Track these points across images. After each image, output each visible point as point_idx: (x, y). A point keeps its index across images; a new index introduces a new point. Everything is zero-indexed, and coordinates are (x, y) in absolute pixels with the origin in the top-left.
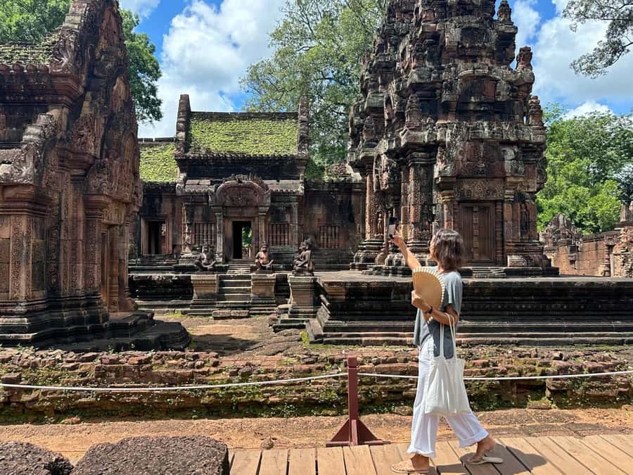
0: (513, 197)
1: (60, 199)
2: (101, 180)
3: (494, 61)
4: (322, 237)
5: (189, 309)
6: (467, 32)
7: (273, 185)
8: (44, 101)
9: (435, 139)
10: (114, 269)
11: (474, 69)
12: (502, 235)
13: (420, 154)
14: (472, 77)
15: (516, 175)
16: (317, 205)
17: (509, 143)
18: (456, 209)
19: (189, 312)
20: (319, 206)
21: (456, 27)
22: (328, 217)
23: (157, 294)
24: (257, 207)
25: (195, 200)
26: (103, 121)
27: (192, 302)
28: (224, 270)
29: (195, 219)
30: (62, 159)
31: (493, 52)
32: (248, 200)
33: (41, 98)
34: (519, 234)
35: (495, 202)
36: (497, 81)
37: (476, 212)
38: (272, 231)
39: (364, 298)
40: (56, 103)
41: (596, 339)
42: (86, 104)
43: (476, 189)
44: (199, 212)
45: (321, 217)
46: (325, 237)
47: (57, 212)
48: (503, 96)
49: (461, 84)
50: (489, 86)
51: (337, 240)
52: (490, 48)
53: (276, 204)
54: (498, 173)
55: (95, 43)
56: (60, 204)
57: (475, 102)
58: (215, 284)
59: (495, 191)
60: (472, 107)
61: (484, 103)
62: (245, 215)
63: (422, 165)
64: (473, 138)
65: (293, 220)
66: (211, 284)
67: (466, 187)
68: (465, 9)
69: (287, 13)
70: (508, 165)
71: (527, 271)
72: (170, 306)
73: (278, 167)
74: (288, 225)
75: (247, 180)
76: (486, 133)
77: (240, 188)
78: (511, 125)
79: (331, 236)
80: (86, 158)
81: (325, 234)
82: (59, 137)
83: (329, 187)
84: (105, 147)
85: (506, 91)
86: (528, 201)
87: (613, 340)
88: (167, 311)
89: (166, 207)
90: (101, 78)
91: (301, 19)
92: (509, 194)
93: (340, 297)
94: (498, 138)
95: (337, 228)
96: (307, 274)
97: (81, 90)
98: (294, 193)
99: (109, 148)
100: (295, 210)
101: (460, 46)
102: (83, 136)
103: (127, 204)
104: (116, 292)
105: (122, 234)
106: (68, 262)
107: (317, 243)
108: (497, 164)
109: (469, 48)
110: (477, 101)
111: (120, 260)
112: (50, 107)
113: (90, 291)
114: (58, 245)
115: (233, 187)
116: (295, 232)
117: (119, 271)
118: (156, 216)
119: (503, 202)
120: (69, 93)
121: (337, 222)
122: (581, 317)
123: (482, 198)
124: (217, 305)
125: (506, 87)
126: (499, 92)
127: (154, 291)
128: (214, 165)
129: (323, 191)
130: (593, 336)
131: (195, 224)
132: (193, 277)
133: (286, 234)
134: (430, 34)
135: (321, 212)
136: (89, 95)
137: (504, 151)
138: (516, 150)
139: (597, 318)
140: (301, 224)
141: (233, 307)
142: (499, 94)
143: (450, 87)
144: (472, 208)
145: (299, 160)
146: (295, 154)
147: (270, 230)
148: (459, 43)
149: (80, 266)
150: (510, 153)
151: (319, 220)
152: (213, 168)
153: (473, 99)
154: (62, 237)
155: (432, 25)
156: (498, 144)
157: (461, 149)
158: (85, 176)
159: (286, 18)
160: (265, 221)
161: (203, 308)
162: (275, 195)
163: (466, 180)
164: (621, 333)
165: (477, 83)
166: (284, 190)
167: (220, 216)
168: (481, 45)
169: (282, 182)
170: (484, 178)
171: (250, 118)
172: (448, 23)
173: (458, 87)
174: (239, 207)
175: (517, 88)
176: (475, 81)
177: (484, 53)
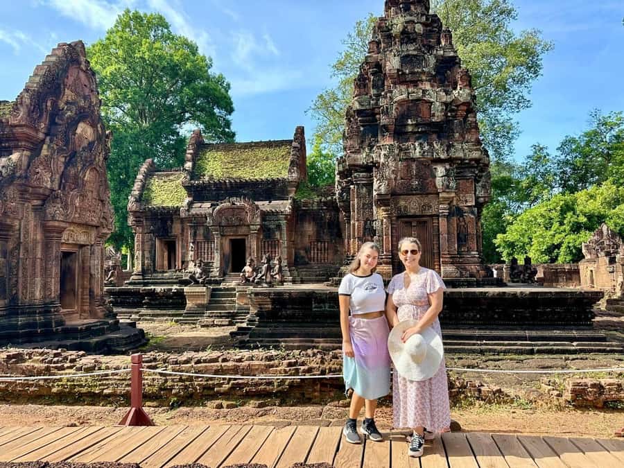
0: (447, 211)
1: (20, 225)
2: (55, 208)
3: (435, 84)
4: (312, 252)
5: (182, 318)
6: (406, 59)
7: (264, 205)
8: (9, 147)
9: (371, 160)
10: (85, 282)
11: (409, 93)
12: (439, 248)
13: (361, 174)
14: (407, 101)
15: (447, 190)
16: (307, 223)
17: (439, 161)
18: (394, 224)
19: (181, 320)
20: (310, 223)
21: (395, 56)
22: (318, 233)
23: (160, 304)
24: (248, 226)
25: (197, 222)
26: (63, 159)
27: (185, 311)
28: (218, 283)
29: (197, 238)
30: (23, 192)
31: (432, 76)
32: (241, 220)
33: (7, 144)
34: (456, 246)
35: (431, 216)
36: (432, 103)
37: (414, 226)
38: (265, 247)
39: (288, 306)
40: (17, 148)
41: (504, 348)
42: (45, 147)
43: (412, 205)
44: (201, 231)
45: (311, 233)
46: (316, 251)
47: (18, 236)
48: (438, 117)
49: (397, 108)
50: (424, 108)
51: (326, 255)
52: (429, 73)
53: (266, 223)
54: (431, 189)
55: (56, 97)
56: (20, 230)
57: (412, 125)
58: (204, 295)
59: (430, 207)
60: (410, 129)
61: (421, 124)
62: (239, 233)
63: (364, 185)
64: (404, 158)
65: (283, 238)
66: (202, 295)
67: (402, 203)
68: (409, 38)
69: (350, 45)
70: (439, 182)
71: (459, 281)
72: (169, 315)
73: (271, 189)
74: (278, 241)
75: (239, 203)
76: (417, 153)
77: (234, 209)
78: (441, 144)
79: (321, 250)
80: (41, 191)
81: (316, 249)
82: (18, 174)
83: (318, 205)
84: (63, 181)
85: (441, 112)
86: (466, 214)
87: (522, 349)
88: (167, 320)
89: (176, 228)
90: (60, 125)
91: (362, 49)
92: (443, 208)
93: (266, 306)
94: (429, 157)
95: (326, 244)
96: (265, 285)
97: (41, 136)
98: (282, 212)
99: (66, 182)
100: (284, 228)
101: (400, 73)
102: (38, 173)
103: (97, 227)
104: (87, 302)
105: (92, 253)
106: (29, 276)
107: (308, 258)
108: (431, 181)
109: (409, 73)
110: (414, 123)
111: (91, 275)
112: (13, 151)
113: (48, 301)
114: (18, 263)
115: (228, 208)
116: (285, 247)
117: (90, 284)
118: (169, 237)
119: (438, 216)
120: (28, 138)
121: (326, 238)
122: (494, 326)
123: (418, 213)
124: (205, 315)
125: (440, 108)
126: (434, 114)
127: (157, 302)
128: (215, 190)
129: (312, 210)
130: (503, 345)
131: (198, 242)
132: (186, 289)
133: (277, 250)
134: (374, 64)
135: (311, 229)
136: (48, 139)
137: (435, 168)
138: (448, 167)
139: (511, 327)
140: (293, 239)
141: (218, 316)
142: (434, 115)
143: (386, 112)
144: (411, 223)
145: (289, 182)
146: (285, 177)
147: (263, 246)
148: (398, 70)
149: (38, 279)
150: (440, 170)
151: (309, 236)
152: (214, 193)
153: (410, 122)
154: (21, 256)
155: (374, 56)
156: (430, 162)
157: (393, 168)
158: (42, 205)
159: (349, 49)
160: (258, 239)
161: (194, 317)
162: (265, 215)
163: (402, 197)
164: (533, 343)
165: (413, 107)
166: (273, 210)
167: (217, 234)
168: (420, 70)
169: (273, 202)
170: (418, 194)
171: (251, 146)
172: (388, 52)
173: (394, 111)
174: (234, 226)
175: (456, 108)
176: (410, 104)
177: (424, 78)
